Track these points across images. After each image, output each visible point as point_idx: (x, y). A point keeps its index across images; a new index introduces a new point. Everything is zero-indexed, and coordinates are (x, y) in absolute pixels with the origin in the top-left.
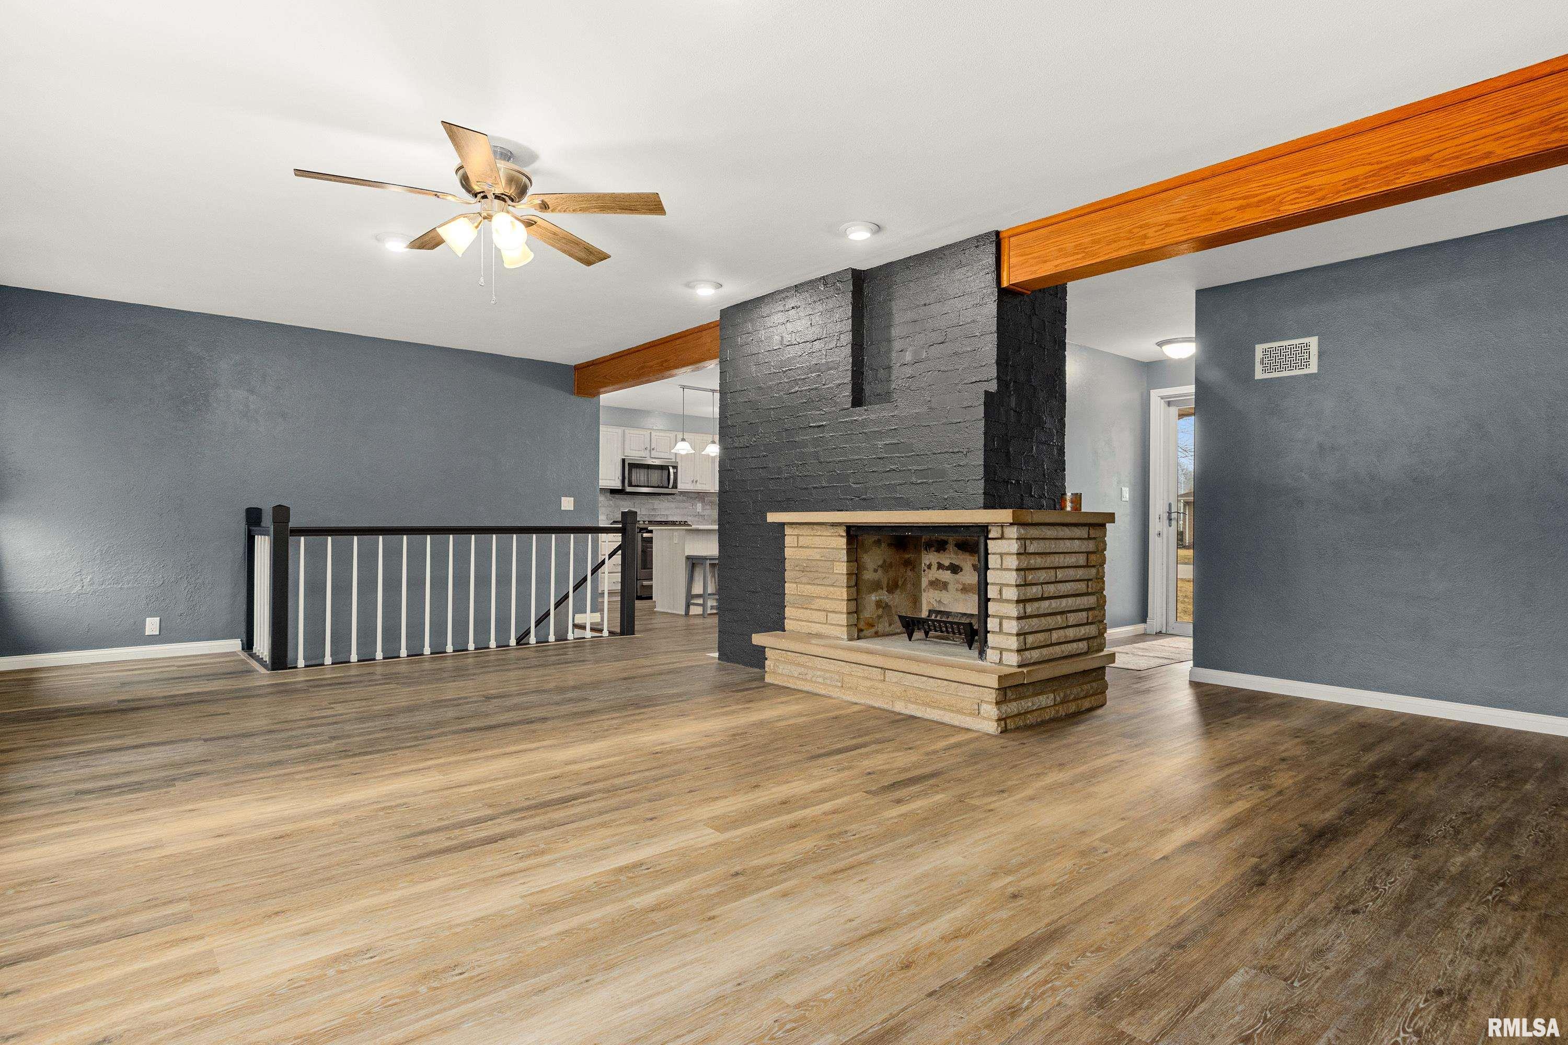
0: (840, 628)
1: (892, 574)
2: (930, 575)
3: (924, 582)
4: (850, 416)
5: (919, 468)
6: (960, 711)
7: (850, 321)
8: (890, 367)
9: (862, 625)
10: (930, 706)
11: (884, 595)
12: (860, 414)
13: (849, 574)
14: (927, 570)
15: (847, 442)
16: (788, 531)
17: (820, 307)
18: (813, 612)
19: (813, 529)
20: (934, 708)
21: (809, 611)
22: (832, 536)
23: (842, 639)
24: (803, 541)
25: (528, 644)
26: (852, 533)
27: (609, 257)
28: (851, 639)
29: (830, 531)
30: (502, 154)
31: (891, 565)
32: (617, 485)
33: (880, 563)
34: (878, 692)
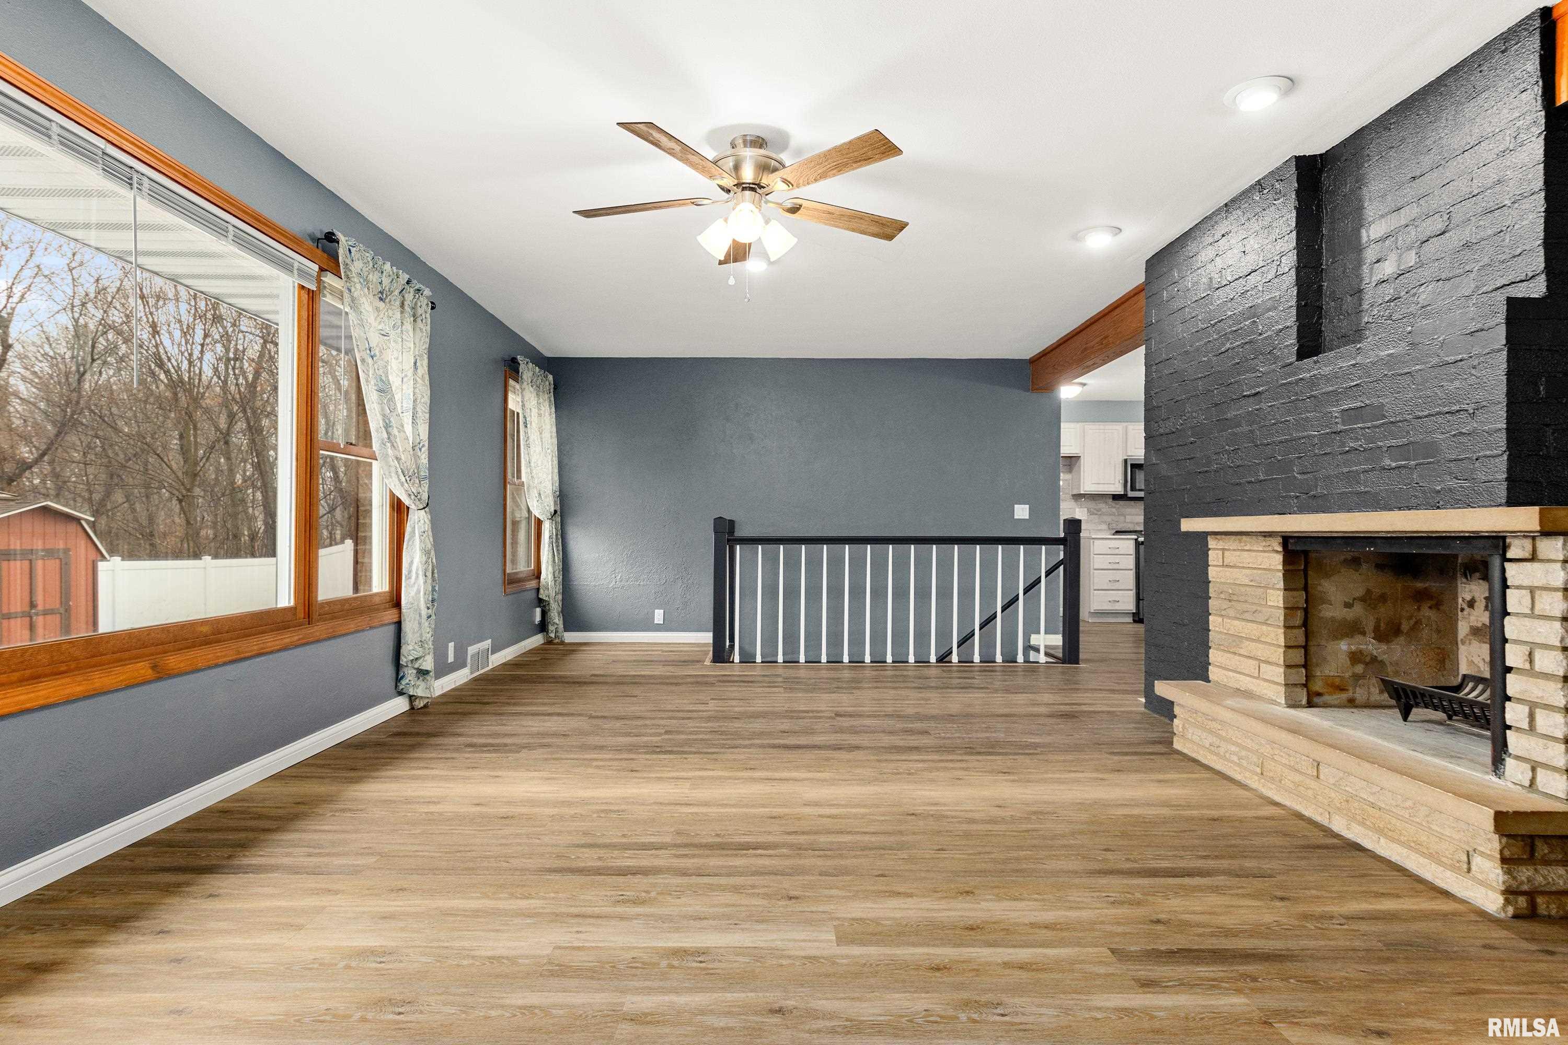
0: (1275, 686)
1: (1385, 611)
2: (1472, 618)
3: (1463, 629)
4: (1295, 374)
5: (1394, 442)
6: (1434, 857)
7: (1294, 233)
8: (1360, 291)
9: (1317, 686)
10: (1386, 836)
11: (1370, 645)
12: (1310, 368)
13: (1289, 609)
14: (1467, 610)
15: (1289, 412)
16: (1212, 543)
17: (1255, 225)
18: (1242, 659)
19: (1240, 541)
20: (1393, 840)
21: (1237, 657)
22: (1265, 551)
23: (1279, 704)
24: (1231, 558)
25: (951, 662)
26: (1290, 547)
27: (907, 224)
28: (1293, 704)
29: (1259, 545)
30: (751, 142)
31: (1383, 598)
32: (1119, 490)
33: (1360, 592)
34: (1310, 793)
